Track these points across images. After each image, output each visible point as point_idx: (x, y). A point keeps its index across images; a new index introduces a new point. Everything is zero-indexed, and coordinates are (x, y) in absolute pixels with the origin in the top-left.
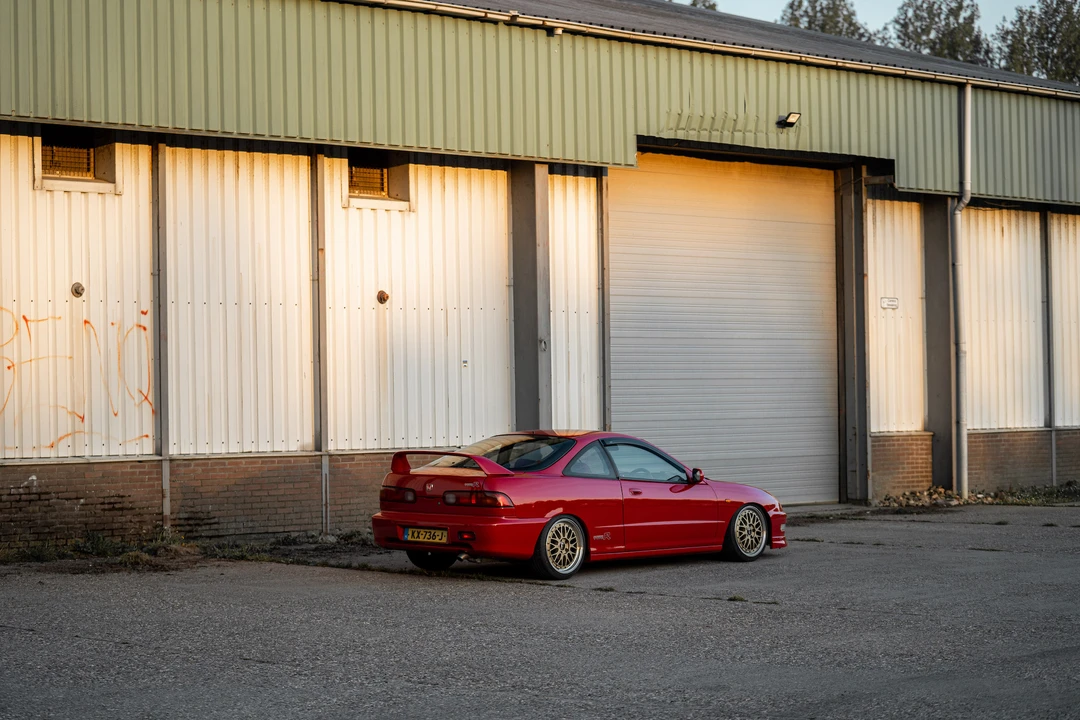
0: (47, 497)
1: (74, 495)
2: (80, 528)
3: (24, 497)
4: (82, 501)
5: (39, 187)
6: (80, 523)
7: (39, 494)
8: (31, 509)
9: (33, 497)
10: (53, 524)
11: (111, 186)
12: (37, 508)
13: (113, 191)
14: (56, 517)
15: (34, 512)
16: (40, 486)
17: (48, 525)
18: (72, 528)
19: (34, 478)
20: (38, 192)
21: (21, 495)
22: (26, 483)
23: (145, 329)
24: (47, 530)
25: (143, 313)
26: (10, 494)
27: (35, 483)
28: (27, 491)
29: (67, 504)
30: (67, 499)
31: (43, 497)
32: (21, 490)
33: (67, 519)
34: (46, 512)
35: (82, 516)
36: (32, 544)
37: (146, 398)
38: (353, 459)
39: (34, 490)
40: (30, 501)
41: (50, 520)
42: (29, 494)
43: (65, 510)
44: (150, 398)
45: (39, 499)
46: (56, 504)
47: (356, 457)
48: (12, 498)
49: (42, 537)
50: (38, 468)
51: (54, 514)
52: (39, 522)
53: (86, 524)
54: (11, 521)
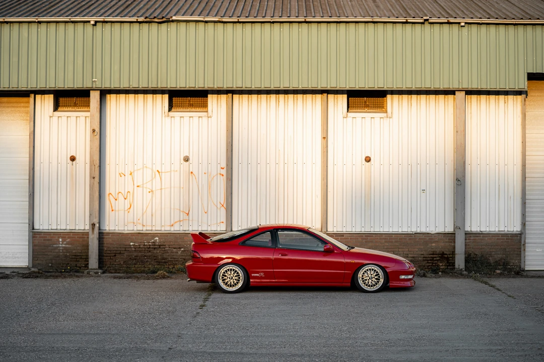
0: (164, 247)
1: (178, 247)
2: (181, 261)
3: (151, 246)
4: (182, 249)
5: (167, 115)
6: (181, 258)
7: (160, 246)
8: (155, 252)
9: (156, 247)
10: (166, 259)
11: (206, 113)
12: (158, 251)
13: (206, 115)
14: (169, 256)
15: (157, 253)
16: (160, 242)
17: (164, 259)
18: (177, 261)
19: (157, 238)
20: (166, 118)
21: (150, 245)
22: (153, 241)
23: (223, 175)
24: (164, 261)
25: (222, 168)
26: (145, 245)
27: (158, 241)
28: (153, 244)
29: (175, 250)
30: (174, 248)
31: (161, 247)
32: (150, 244)
33: (174, 257)
34: (163, 253)
35: (182, 256)
36: (156, 266)
37: (223, 206)
38: (343, 236)
39: (157, 244)
40: (155, 248)
41: (165, 257)
42: (154, 245)
43: (173, 253)
44: (225, 206)
45: (160, 248)
46: (169, 250)
47: (345, 235)
48: (146, 246)
49: (161, 264)
50: (159, 235)
51: (167, 254)
52: (160, 257)
53: (184, 259)
54: (145, 256)
